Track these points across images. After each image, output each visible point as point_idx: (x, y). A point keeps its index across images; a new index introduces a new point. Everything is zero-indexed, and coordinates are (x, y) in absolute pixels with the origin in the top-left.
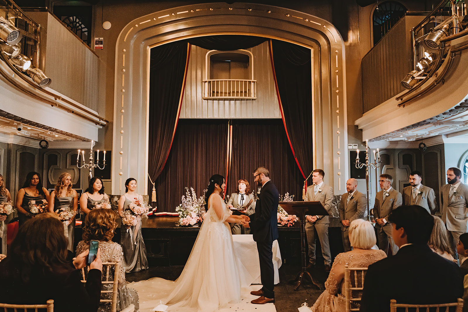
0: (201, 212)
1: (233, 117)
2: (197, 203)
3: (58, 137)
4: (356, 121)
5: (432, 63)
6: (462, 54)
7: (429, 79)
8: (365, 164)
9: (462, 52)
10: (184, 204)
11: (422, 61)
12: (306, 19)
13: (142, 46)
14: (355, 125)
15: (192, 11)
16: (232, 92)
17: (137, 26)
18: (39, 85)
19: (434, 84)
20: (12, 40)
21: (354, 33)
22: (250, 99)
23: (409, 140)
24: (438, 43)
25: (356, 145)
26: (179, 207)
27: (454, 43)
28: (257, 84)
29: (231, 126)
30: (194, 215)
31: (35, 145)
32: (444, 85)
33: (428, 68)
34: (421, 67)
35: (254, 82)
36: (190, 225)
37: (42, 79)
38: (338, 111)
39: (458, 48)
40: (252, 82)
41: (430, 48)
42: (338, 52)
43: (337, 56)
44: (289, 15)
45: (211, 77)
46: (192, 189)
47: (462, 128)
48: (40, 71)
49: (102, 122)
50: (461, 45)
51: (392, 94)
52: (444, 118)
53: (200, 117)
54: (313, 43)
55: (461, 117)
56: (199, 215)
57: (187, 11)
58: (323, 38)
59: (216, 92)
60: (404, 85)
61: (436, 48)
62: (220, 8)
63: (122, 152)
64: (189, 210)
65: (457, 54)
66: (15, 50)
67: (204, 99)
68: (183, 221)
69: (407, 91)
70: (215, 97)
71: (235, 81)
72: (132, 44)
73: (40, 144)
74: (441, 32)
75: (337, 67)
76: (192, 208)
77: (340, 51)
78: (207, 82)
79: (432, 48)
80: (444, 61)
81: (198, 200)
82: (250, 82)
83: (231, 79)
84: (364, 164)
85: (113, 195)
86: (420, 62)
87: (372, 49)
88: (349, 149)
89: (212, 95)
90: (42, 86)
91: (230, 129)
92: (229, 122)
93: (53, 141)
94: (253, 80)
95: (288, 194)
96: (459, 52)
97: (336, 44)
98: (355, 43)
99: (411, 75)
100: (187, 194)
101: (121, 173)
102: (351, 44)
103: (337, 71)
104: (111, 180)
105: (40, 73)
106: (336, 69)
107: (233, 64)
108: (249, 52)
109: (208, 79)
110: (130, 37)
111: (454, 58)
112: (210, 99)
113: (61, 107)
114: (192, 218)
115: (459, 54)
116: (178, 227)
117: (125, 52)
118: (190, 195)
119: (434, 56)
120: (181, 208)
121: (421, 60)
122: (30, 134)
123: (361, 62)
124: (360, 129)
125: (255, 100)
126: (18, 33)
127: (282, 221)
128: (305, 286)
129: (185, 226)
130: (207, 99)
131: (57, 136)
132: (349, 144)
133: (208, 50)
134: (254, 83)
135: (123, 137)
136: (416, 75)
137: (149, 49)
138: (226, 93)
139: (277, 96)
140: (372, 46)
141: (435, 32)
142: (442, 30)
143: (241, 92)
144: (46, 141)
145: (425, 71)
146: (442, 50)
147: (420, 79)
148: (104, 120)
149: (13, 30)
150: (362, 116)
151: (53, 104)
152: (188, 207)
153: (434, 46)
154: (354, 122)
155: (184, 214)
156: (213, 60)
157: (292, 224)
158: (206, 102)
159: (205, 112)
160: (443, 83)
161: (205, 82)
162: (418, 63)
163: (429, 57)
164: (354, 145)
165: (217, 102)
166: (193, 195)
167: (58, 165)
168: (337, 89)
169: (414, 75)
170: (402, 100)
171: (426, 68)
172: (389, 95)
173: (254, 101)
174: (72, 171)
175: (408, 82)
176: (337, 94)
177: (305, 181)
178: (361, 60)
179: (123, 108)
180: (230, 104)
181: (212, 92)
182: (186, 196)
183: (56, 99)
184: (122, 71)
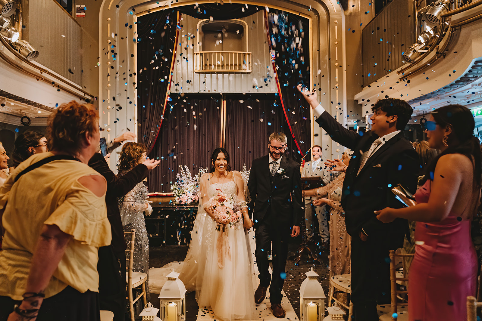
0: (196, 190)
1: (227, 91)
2: (192, 181)
3: (42, 113)
4: (356, 95)
5: (433, 37)
6: (462, 29)
7: (430, 52)
9: (462, 27)
10: (179, 182)
11: (424, 35)
13: (128, 14)
14: (354, 99)
16: (225, 64)
18: (26, 58)
19: (435, 58)
20: (5, 12)
21: (354, 2)
22: (244, 73)
24: (439, 18)
25: (355, 121)
26: (174, 185)
27: (454, 18)
28: (252, 56)
29: (225, 101)
30: (190, 195)
31: (17, 122)
32: (445, 59)
33: (430, 41)
34: (423, 41)
35: (249, 54)
36: (185, 204)
37: (29, 52)
38: (337, 85)
39: (458, 24)
40: (247, 54)
41: (431, 22)
42: (337, 22)
43: (336, 27)
45: (203, 48)
46: (186, 167)
47: (464, 102)
48: (27, 43)
49: (87, 96)
50: (461, 20)
51: (394, 67)
52: (445, 93)
53: (191, 91)
54: (312, 13)
55: (462, 92)
56: (195, 194)
58: (322, 7)
59: (208, 65)
60: (405, 58)
61: (437, 23)
63: (109, 129)
64: (184, 189)
65: (457, 29)
66: (5, 22)
67: (196, 73)
68: (178, 200)
69: (408, 64)
70: (208, 70)
71: (228, 53)
72: (117, 12)
73: (22, 121)
74: (442, 6)
75: (336, 38)
76: (188, 186)
77: (340, 21)
78: (198, 54)
79: (433, 22)
80: (445, 34)
81: (193, 178)
82: (244, 54)
83: (224, 51)
86: (422, 35)
87: (373, 20)
88: (348, 125)
89: (204, 68)
90: (29, 59)
91: (224, 104)
92: (222, 97)
93: (34, 117)
94: (247, 52)
96: (459, 27)
97: (336, 14)
98: (355, 13)
99: (412, 48)
100: (182, 172)
102: (351, 13)
103: (336, 43)
105: (27, 45)
106: (336, 40)
107: (225, 34)
108: (243, 21)
109: (200, 50)
110: (115, 5)
111: (454, 33)
112: (202, 73)
113: (47, 81)
114: (188, 197)
115: (459, 29)
116: (174, 206)
117: (109, 21)
118: (184, 173)
119: (435, 30)
120: (176, 186)
121: (423, 33)
122: (12, 110)
123: (361, 33)
124: (359, 104)
125: (250, 73)
126: (12, 5)
128: (305, 261)
129: (181, 205)
130: (199, 73)
131: (39, 112)
132: (348, 120)
133: (199, 19)
135: (110, 113)
136: (418, 48)
137: (136, 17)
138: (219, 66)
139: (273, 69)
140: (374, 16)
141: (436, 7)
142: (443, 4)
143: (236, 65)
144: (28, 118)
145: (426, 45)
146: (443, 24)
147: (422, 53)
148: (89, 95)
149: (8, 2)
150: (361, 91)
151: (38, 78)
152: (183, 185)
153: (435, 21)
154: (353, 96)
155: (179, 193)
156: (206, 30)
158: (198, 75)
159: (197, 88)
160: (444, 57)
161: (197, 54)
162: (420, 36)
163: (430, 30)
164: (353, 121)
165: (210, 76)
166: (187, 174)
168: (336, 61)
169: (416, 49)
170: (403, 73)
171: (427, 41)
173: (249, 75)
175: (409, 56)
176: (336, 67)
177: (302, 159)
178: (362, 31)
179: (109, 82)
180: (223, 77)
181: (204, 65)
182: (180, 174)
183: (41, 73)
184: (107, 42)
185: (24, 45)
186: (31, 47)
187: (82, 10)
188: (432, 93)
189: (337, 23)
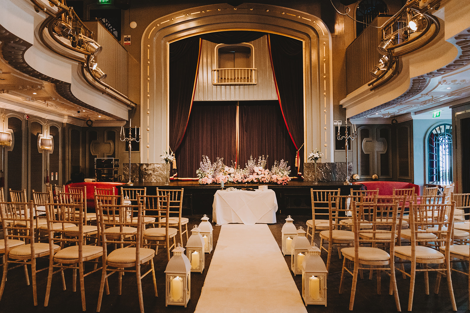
0: (215, 174)
3: (101, 117)
4: (341, 101)
5: (388, 61)
7: (389, 70)
10: (202, 168)
12: (298, 16)
13: (163, 42)
14: (340, 104)
15: (203, 12)
16: (237, 78)
17: (158, 25)
19: (392, 75)
21: (339, 27)
22: (251, 85)
23: (385, 117)
25: (341, 122)
26: (198, 170)
28: (258, 72)
30: (210, 176)
31: (82, 124)
36: (207, 184)
37: (101, 75)
38: (325, 93)
39: (399, 54)
40: (253, 70)
43: (324, 47)
44: (284, 13)
45: (220, 66)
46: (207, 157)
48: (100, 70)
49: (132, 104)
51: (368, 80)
53: (210, 99)
54: (305, 37)
55: (417, 99)
56: (214, 177)
57: (199, 12)
58: (313, 32)
59: (223, 78)
60: (372, 75)
62: (226, 9)
63: (148, 129)
64: (206, 173)
67: (214, 85)
68: (201, 181)
70: (223, 83)
71: (239, 69)
72: (154, 41)
73: (87, 123)
75: (325, 56)
76: (208, 171)
77: (328, 42)
78: (216, 70)
81: (212, 166)
82: (251, 70)
83: (236, 68)
84: (343, 137)
85: (142, 164)
87: (355, 40)
88: (334, 125)
89: (220, 82)
90: (100, 80)
93: (95, 120)
94: (254, 68)
95: (283, 160)
97: (324, 37)
98: (340, 35)
99: (377, 67)
100: (204, 160)
101: (148, 146)
102: (337, 36)
103: (325, 60)
104: (140, 151)
106: (324, 58)
107: (236, 54)
108: (251, 44)
109: (217, 68)
110: (153, 35)
112: (219, 85)
113: (108, 94)
114: (209, 179)
116: (198, 185)
117: (149, 47)
120: (200, 171)
122: (82, 115)
123: (345, 52)
124: (344, 108)
125: (255, 85)
127: (278, 181)
129: (204, 185)
130: (216, 85)
132: (334, 121)
133: (217, 44)
134: (255, 71)
135: (149, 116)
137: (168, 44)
138: (231, 79)
139: (274, 81)
140: (356, 37)
141: (385, 42)
142: (390, 40)
143: (245, 78)
144: (91, 121)
145: (385, 65)
147: (384, 70)
148: (134, 103)
150: (346, 97)
151: (103, 92)
152: (205, 171)
154: (339, 102)
155: (202, 176)
156: (221, 51)
157: (286, 183)
158: (215, 87)
159: (214, 96)
161: (214, 71)
164: (339, 122)
165: (224, 88)
167: (98, 139)
168: (324, 75)
169: (380, 68)
170: (372, 86)
171: (385, 63)
174: (108, 145)
175: (375, 73)
176: (324, 79)
177: (297, 152)
178: (345, 50)
179: (148, 93)
180: (235, 88)
181: (220, 79)
182: (203, 162)
183: (106, 89)
184: (147, 63)
185: (98, 71)
186: (102, 72)
187: (128, 39)
189: (325, 44)
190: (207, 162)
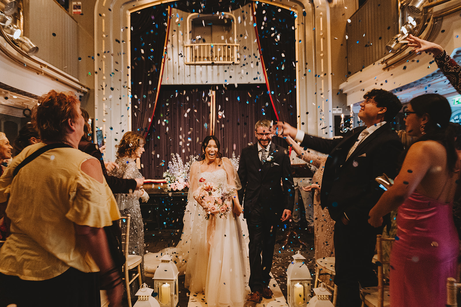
0: (187, 177)
1: (216, 82)
2: (184, 169)
4: (341, 85)
5: (415, 28)
6: (444, 20)
8: (349, 128)
9: (444, 18)
10: (171, 170)
11: (406, 26)
13: (122, 10)
14: (339, 89)
20: (8, 11)
22: (233, 64)
24: (421, 9)
25: (341, 110)
26: (166, 172)
27: (436, 9)
28: (240, 48)
29: (214, 92)
30: (181, 180)
31: (19, 114)
33: (413, 31)
34: (405, 31)
35: (237, 46)
36: (177, 190)
37: (30, 47)
38: (323, 75)
39: (440, 15)
40: (235, 46)
41: (414, 14)
43: (321, 19)
46: (178, 155)
48: (28, 39)
49: (83, 89)
50: (442, 11)
51: (377, 57)
52: (427, 82)
53: (182, 82)
54: (297, 5)
55: (444, 81)
56: (186, 181)
59: (198, 57)
60: (388, 48)
61: (419, 14)
63: (105, 120)
64: (176, 176)
65: (439, 20)
66: (8, 20)
67: (186, 65)
68: (171, 187)
69: (392, 55)
70: (198, 62)
71: (217, 45)
72: (111, 8)
73: (24, 113)
75: (321, 30)
76: (179, 174)
77: (325, 13)
78: (189, 46)
79: (416, 14)
80: (427, 25)
81: (185, 166)
82: (233, 46)
83: (213, 43)
87: (357, 11)
88: (333, 114)
89: (194, 60)
90: (29, 54)
91: (213, 94)
92: (211, 88)
94: (236, 44)
96: (441, 18)
97: (321, 6)
98: (340, 5)
99: (395, 39)
100: (173, 160)
102: (335, 6)
103: (322, 34)
105: (28, 41)
106: (321, 32)
107: (214, 27)
108: (232, 15)
109: (190, 43)
110: (110, 1)
111: (436, 24)
112: (192, 65)
113: (47, 75)
114: (180, 184)
115: (441, 20)
116: (166, 192)
117: (104, 17)
118: (176, 161)
119: (418, 21)
120: (168, 173)
121: (405, 24)
122: (14, 102)
124: (344, 94)
125: (238, 64)
126: (14, 4)
128: (292, 245)
129: (173, 191)
130: (190, 65)
132: (334, 109)
133: (189, 13)
135: (105, 104)
136: (401, 38)
137: (129, 13)
138: (208, 58)
139: (260, 60)
140: (358, 8)
143: (224, 56)
144: (29, 110)
146: (425, 15)
147: (405, 43)
148: (86, 87)
150: (346, 80)
151: (39, 72)
152: (175, 173)
153: (417, 12)
154: (338, 86)
155: (171, 180)
156: (196, 23)
158: (188, 67)
159: (187, 79)
161: (187, 47)
162: (402, 27)
163: (413, 21)
164: (339, 110)
165: (199, 67)
166: (179, 162)
168: (321, 52)
169: (399, 39)
170: (386, 63)
172: (374, 59)
173: (237, 66)
175: (393, 46)
176: (321, 57)
178: (346, 22)
179: (104, 75)
180: (212, 69)
181: (194, 57)
182: (172, 162)
183: (41, 67)
184: (102, 37)
185: (25, 41)
186: (31, 43)
187: (78, 7)
188: (415, 82)
189: (321, 15)
190: (177, 162)
